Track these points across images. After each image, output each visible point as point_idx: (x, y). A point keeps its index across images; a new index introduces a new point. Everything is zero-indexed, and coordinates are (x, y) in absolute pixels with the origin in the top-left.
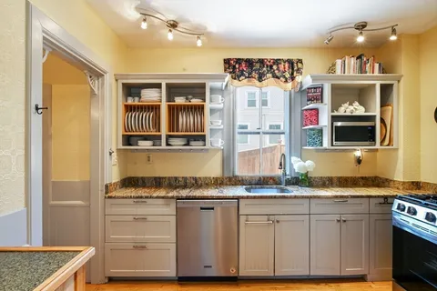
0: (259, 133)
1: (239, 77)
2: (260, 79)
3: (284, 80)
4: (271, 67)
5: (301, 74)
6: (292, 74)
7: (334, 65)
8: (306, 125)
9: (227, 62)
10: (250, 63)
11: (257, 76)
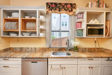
0: (59, 31)
1: (51, 10)
2: (59, 11)
3: (69, 11)
4: (64, 6)
5: (75, 9)
6: (72, 9)
7: (88, 4)
8: (77, 28)
9: (47, 4)
10: (56, 4)
11: (58, 9)
